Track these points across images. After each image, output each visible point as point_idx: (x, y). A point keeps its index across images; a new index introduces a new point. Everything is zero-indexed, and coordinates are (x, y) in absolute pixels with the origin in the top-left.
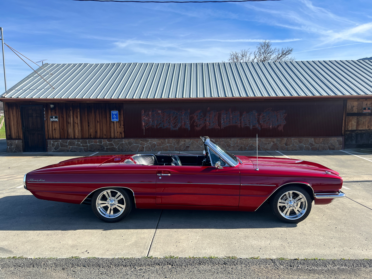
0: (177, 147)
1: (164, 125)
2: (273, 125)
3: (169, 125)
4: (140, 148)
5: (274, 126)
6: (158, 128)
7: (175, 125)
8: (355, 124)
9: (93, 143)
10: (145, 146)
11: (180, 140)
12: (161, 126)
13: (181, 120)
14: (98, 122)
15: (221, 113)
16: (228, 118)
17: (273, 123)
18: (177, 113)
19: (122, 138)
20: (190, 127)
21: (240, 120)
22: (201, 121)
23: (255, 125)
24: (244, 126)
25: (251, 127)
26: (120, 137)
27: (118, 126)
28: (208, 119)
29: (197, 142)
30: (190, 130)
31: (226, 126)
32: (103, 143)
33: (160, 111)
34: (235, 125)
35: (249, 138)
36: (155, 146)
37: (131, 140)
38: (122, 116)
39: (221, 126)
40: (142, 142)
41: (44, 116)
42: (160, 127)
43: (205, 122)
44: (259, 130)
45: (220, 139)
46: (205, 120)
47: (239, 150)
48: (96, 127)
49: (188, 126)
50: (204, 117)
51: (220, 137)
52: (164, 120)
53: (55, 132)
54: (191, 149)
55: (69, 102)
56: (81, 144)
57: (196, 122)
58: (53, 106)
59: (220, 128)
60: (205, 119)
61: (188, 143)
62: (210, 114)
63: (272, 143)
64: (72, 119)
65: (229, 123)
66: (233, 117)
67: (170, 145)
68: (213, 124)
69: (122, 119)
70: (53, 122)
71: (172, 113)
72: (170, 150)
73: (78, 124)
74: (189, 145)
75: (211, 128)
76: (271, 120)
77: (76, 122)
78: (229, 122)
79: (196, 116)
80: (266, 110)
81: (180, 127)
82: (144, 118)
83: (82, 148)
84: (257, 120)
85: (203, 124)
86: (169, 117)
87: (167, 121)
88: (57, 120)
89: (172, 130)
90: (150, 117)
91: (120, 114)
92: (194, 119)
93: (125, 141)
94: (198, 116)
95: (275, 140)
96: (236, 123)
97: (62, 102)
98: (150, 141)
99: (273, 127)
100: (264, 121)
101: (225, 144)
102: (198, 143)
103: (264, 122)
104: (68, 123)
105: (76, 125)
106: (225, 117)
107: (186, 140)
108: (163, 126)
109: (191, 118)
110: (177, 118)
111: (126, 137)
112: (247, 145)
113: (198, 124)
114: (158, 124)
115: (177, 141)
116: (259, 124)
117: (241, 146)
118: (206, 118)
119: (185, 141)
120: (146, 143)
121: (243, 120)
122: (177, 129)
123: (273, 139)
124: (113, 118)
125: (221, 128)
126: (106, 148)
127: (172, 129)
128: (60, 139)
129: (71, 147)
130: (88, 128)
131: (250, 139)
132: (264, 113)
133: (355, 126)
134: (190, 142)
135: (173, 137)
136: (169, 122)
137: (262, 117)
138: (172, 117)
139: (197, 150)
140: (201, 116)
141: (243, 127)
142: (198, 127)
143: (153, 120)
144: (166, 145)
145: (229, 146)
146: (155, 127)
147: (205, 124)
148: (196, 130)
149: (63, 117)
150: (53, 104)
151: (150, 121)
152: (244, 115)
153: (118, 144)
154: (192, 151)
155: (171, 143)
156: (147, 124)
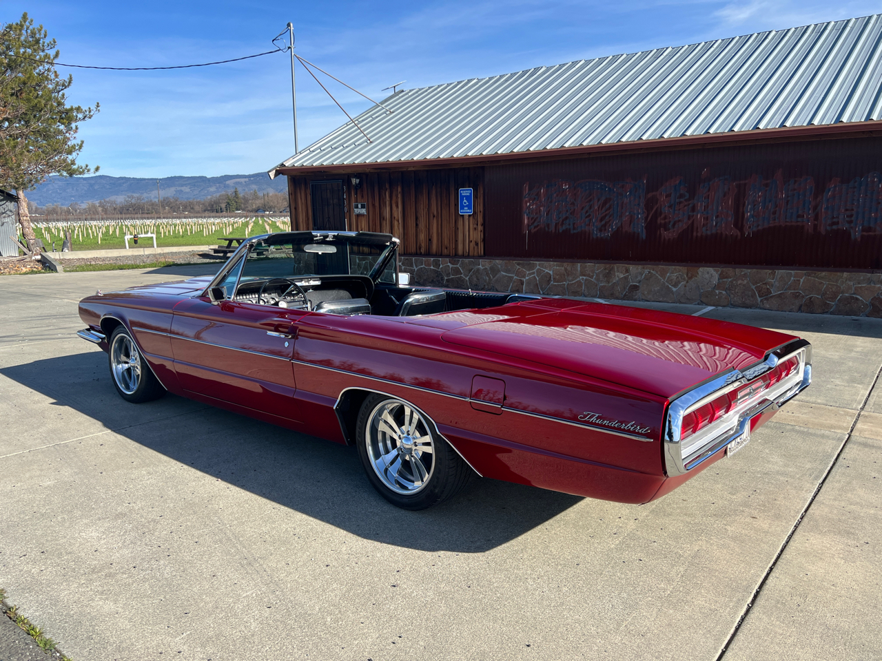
0: (602, 287)
1: (574, 224)
3: (587, 223)
4: (516, 284)
7: (603, 222)
9: (423, 266)
10: (527, 278)
11: (613, 268)
12: (568, 227)
13: (622, 208)
14: (434, 216)
15: (745, 184)
16: (770, 201)
18: (610, 189)
19: (480, 257)
20: (644, 230)
21: (815, 208)
22: (681, 212)
23: (872, 225)
24: (829, 228)
25: (857, 233)
26: (476, 254)
27: (471, 226)
28: (701, 205)
29: (663, 275)
30: (644, 237)
31: (760, 228)
32: (441, 266)
33: (565, 185)
34: (793, 224)
35: (844, 271)
36: (549, 280)
37: (497, 261)
38: (481, 201)
39: (742, 226)
40: (519, 269)
41: (344, 202)
42: (564, 228)
43: (691, 214)
45: (735, 268)
46: (693, 209)
47: (800, 310)
48: (429, 229)
49: (640, 228)
50: (689, 200)
51: (738, 264)
52: (575, 209)
54: (643, 294)
55: (379, 171)
56: (403, 267)
57: (663, 216)
58: (358, 181)
59: (739, 234)
60: (691, 206)
61: (637, 277)
62: (709, 190)
64: (388, 209)
65: (772, 216)
66: (787, 196)
67: (586, 280)
68: (719, 219)
69: (480, 208)
70: (358, 215)
71: (598, 188)
72: (587, 293)
73: (398, 221)
74: (640, 282)
75: (709, 233)
77: (396, 216)
78: (774, 213)
79: (666, 197)
81: (618, 229)
82: (528, 204)
85: (686, 220)
86: (590, 201)
87: (584, 211)
88: (364, 211)
89: (595, 237)
90: (541, 202)
91: (476, 197)
92: (658, 205)
93: (484, 264)
94: (670, 195)
96: (798, 216)
97: (368, 171)
98: (538, 267)
101: (753, 287)
102: (664, 279)
104: (382, 218)
105: (396, 223)
106: (759, 197)
107: (631, 267)
108: (571, 226)
109: (650, 203)
110: (611, 202)
111: (488, 254)
112: (835, 294)
113: (670, 222)
114: (561, 220)
115: (605, 269)
117: (811, 298)
118: (695, 202)
119: (627, 271)
120: (529, 270)
121: (827, 208)
122: (608, 234)
124: (462, 208)
125: (743, 233)
126: (446, 278)
127: (596, 234)
130: (416, 230)
131: (845, 274)
134: (641, 274)
135: (597, 259)
136: (590, 215)
138: (598, 201)
139: (661, 299)
141: (823, 232)
142: (669, 229)
143: (549, 211)
144: (576, 279)
145: (766, 294)
146: (552, 228)
147: (693, 222)
148: (664, 239)
149: (374, 205)
150: (357, 176)
151: (542, 213)
152: (829, 190)
153: (470, 271)
154: (643, 300)
155: (589, 274)
156: (533, 220)
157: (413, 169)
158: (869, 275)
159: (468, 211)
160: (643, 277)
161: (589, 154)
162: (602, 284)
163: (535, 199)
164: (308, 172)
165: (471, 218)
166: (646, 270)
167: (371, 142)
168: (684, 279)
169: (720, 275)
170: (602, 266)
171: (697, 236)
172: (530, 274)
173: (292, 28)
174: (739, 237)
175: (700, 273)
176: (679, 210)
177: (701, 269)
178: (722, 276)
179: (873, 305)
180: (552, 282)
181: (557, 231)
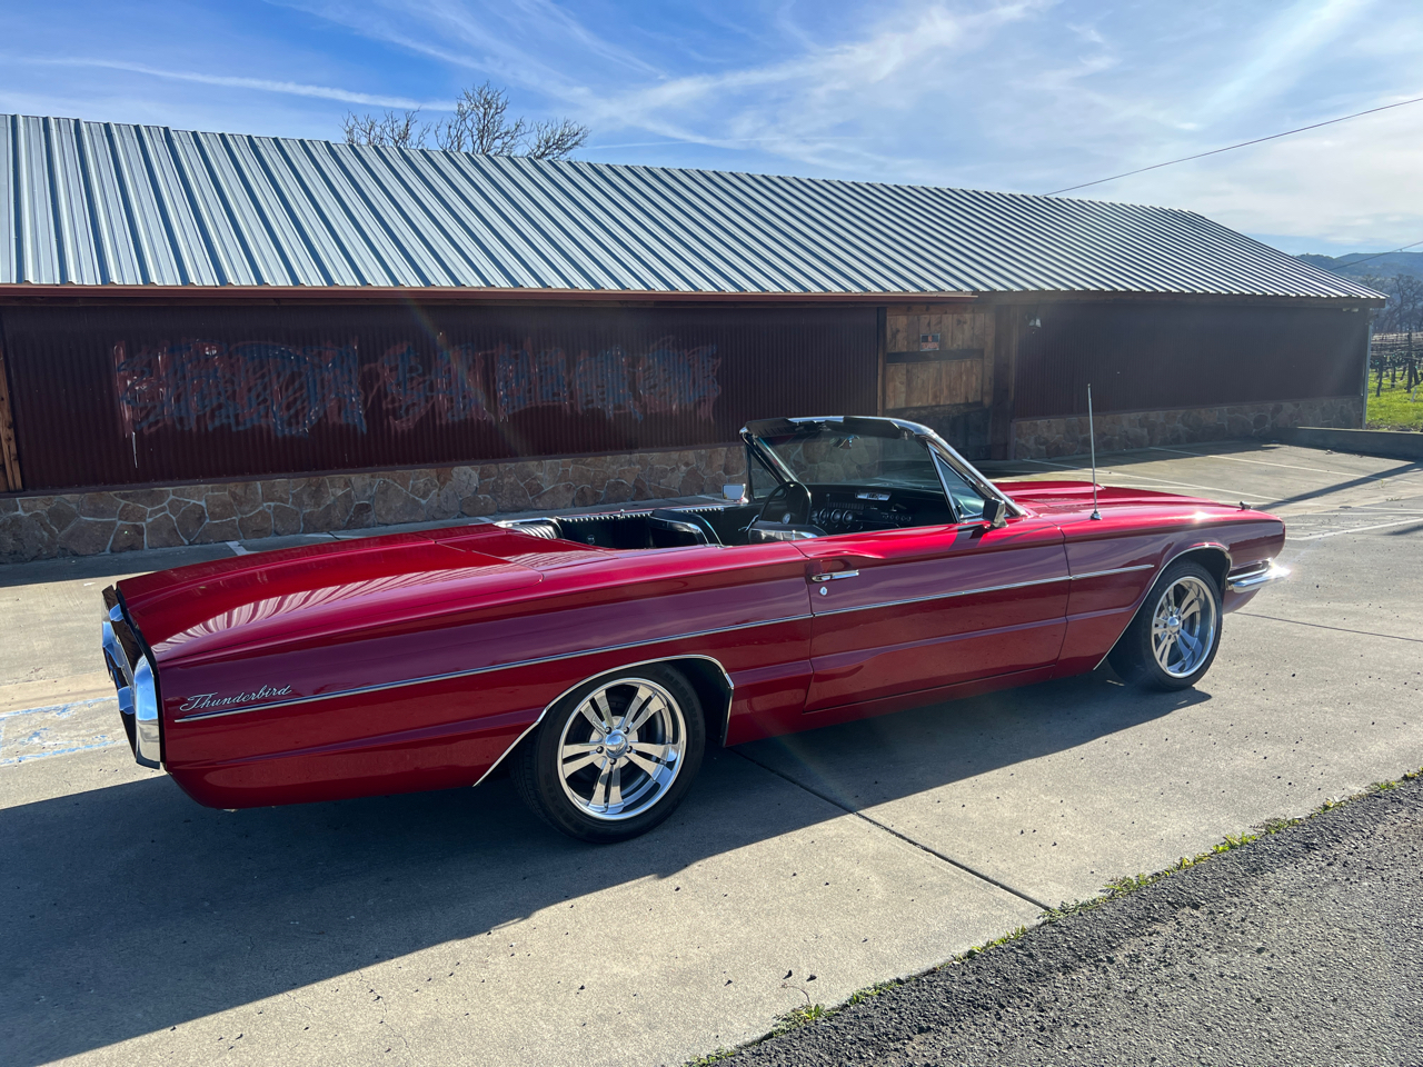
1: (237, 416)
2: (680, 399)
3: (262, 413)
4: (123, 535)
5: (686, 406)
6: (210, 428)
7: (292, 411)
8: (903, 389)
10: (150, 520)
11: (323, 482)
12: (225, 421)
13: (323, 388)
15: (492, 355)
16: (523, 377)
17: (680, 393)
18: (297, 358)
19: (14, 492)
20: (364, 421)
22: (415, 392)
23: (622, 402)
24: (585, 407)
25: (610, 413)
28: (442, 381)
29: (404, 484)
30: (365, 432)
31: (516, 410)
34: (551, 404)
35: (606, 455)
36: (200, 518)
37: (67, 497)
39: (496, 408)
40: (126, 505)
42: (217, 423)
43: (429, 394)
44: (636, 420)
45: (496, 463)
46: (431, 388)
47: (574, 505)
49: (357, 416)
50: (424, 374)
51: (499, 457)
52: (234, 392)
54: (380, 515)
57: (389, 398)
59: (493, 419)
60: (428, 383)
61: (365, 492)
62: (449, 363)
63: (683, 468)
65: (527, 395)
66: (540, 371)
67: (275, 508)
68: (467, 401)
69: (3, 390)
71: (275, 357)
72: (280, 528)
74: (370, 497)
75: (456, 419)
76: (674, 381)
78: (530, 391)
79: (391, 370)
80: (656, 345)
81: (320, 420)
82: (130, 384)
84: (626, 383)
85: (423, 404)
86: (263, 376)
87: (253, 394)
89: (280, 435)
90: (159, 378)
92: (381, 382)
93: (29, 507)
94: (397, 368)
95: (690, 455)
96: (554, 395)
98: (172, 497)
99: (681, 410)
100: (650, 388)
101: (522, 485)
102: (407, 489)
103: (652, 391)
106: (511, 371)
107: (353, 477)
108: (232, 421)
109: (368, 381)
110: (303, 378)
111: (31, 485)
112: (603, 481)
113: (400, 407)
114: (208, 410)
115: (309, 485)
116: (637, 397)
117: (582, 489)
118: (433, 377)
119: (347, 484)
120: (153, 505)
121: (581, 384)
122: (303, 428)
123: (686, 453)
125: (497, 418)
127: (282, 430)
131: (609, 457)
132: (648, 357)
133: (903, 396)
134: (371, 486)
135: (290, 471)
136: (265, 400)
137: (644, 372)
138: (278, 377)
139: (407, 519)
140: (411, 370)
141: (580, 412)
142: (401, 418)
143: (180, 395)
144: (257, 507)
145: (537, 491)
146: (192, 425)
147: (433, 406)
148: (396, 432)
151: (164, 399)
152: (580, 364)
154: (380, 524)
155: (280, 497)
156: (144, 413)
158: (628, 456)
160: (375, 490)
162: (308, 511)
166: (378, 480)
169: (480, 474)
170: (303, 481)
171: (441, 425)
172: (156, 512)
174: (494, 423)
175: (455, 475)
176: (412, 389)
177: (456, 469)
178: (482, 476)
179: (637, 487)
180: (208, 521)
181: (203, 430)
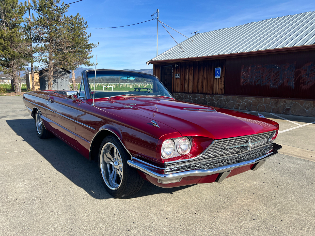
0: (274, 108)
1: (262, 82)
3: (268, 81)
4: (236, 106)
7: (275, 82)
9: (200, 98)
10: (241, 103)
11: (279, 101)
12: (260, 83)
14: (205, 79)
18: (279, 68)
19: (222, 94)
20: (294, 85)
26: (220, 93)
27: (219, 82)
29: (302, 104)
30: (294, 88)
32: (206, 98)
33: (259, 66)
36: (250, 105)
37: (229, 96)
38: (224, 72)
40: (238, 100)
41: (172, 74)
42: (258, 83)
48: (203, 83)
49: (292, 84)
52: (263, 76)
53: (177, 87)
54: (292, 112)
55: (185, 61)
56: (192, 98)
57: (303, 79)
58: (177, 65)
64: (188, 76)
67: (266, 105)
69: (223, 75)
70: (177, 78)
71: (274, 67)
73: (191, 80)
74: (291, 107)
77: (190, 78)
79: (305, 71)
81: (282, 84)
82: (243, 74)
83: (192, 101)
85: (313, 81)
86: (270, 72)
87: (267, 77)
88: (179, 77)
89: (271, 87)
90: (249, 73)
91: (222, 71)
92: (301, 74)
93: (224, 98)
94: (307, 70)
97: (181, 61)
98: (246, 99)
102: (302, 106)
104: (185, 79)
105: (190, 81)
107: (287, 100)
109: (297, 73)
110: (279, 73)
111: (226, 93)
113: (306, 82)
114: (257, 80)
115: (275, 101)
119: (285, 102)
120: (242, 100)
122: (277, 86)
124: (216, 75)
126: (208, 102)
127: (272, 86)
128: (180, 92)
129: (185, 99)
130: (198, 84)
135: (272, 97)
136: (269, 78)
138: (273, 73)
139: (300, 115)
142: (305, 85)
143: (252, 77)
144: (262, 104)
146: (253, 84)
148: (303, 89)
149: (182, 75)
150: (177, 63)
151: (249, 77)
153: (218, 100)
154: (292, 115)
155: (268, 103)
156: (245, 80)
157: (198, 60)
159: (219, 76)
160: (292, 105)
161: (270, 53)
162: (274, 107)
163: (246, 72)
164: (160, 63)
165: (220, 79)
166: (294, 102)
167: (184, 51)
168: (312, 106)
170: (274, 100)
172: (243, 102)
173: (158, 11)
176: (311, 76)
180: (252, 106)
181: (255, 85)
